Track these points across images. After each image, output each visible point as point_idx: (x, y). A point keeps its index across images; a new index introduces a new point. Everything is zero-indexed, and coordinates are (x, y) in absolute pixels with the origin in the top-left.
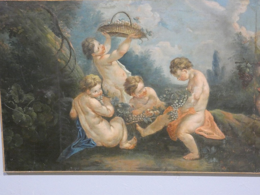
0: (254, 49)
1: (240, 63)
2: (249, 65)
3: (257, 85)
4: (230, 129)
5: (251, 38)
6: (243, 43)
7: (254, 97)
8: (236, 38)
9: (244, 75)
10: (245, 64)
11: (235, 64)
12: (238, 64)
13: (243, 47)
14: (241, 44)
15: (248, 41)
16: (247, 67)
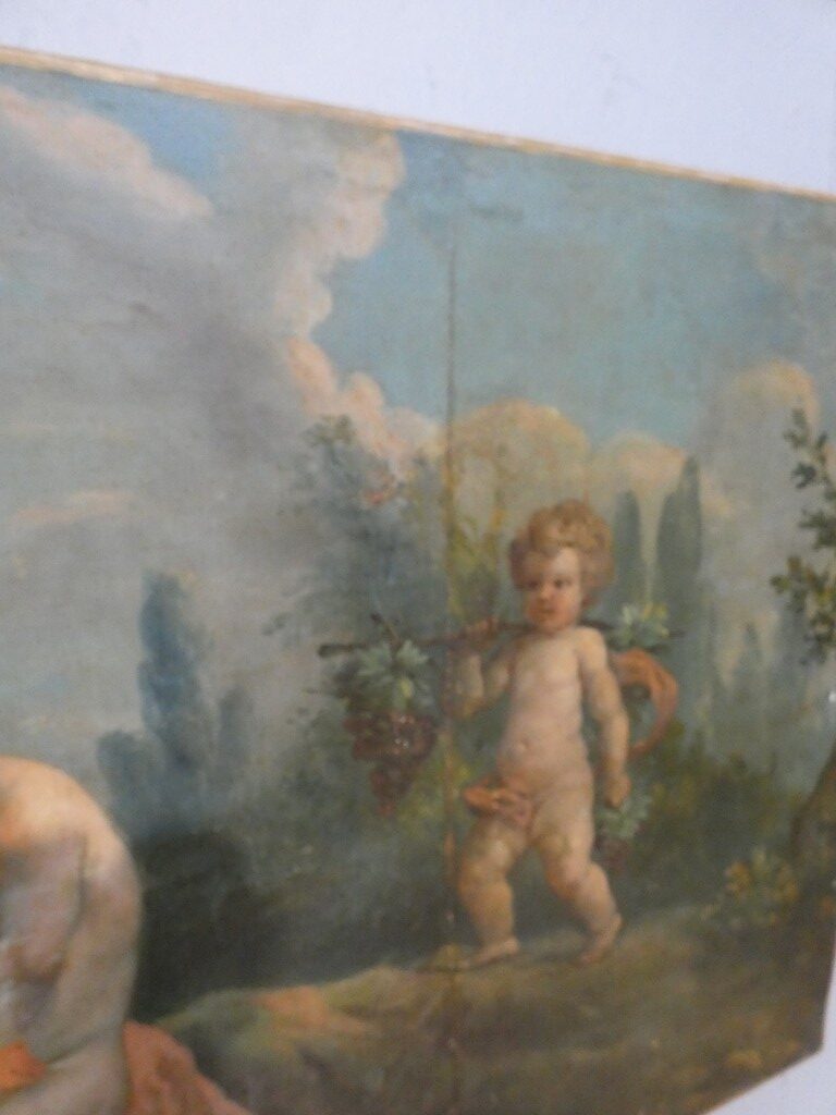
0: (441, 540)
1: (349, 648)
2: (411, 654)
3: (464, 773)
4: (313, 1077)
5: (421, 461)
6: (365, 504)
7: (448, 846)
8: (314, 467)
9: (383, 725)
10: (383, 650)
11: (318, 664)
12: (339, 661)
13: (364, 536)
14: (354, 512)
15: (401, 485)
16: (397, 668)
